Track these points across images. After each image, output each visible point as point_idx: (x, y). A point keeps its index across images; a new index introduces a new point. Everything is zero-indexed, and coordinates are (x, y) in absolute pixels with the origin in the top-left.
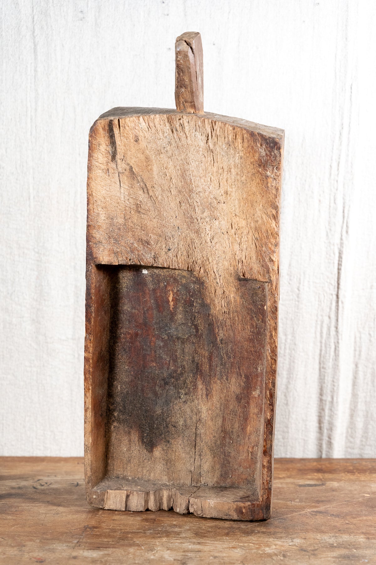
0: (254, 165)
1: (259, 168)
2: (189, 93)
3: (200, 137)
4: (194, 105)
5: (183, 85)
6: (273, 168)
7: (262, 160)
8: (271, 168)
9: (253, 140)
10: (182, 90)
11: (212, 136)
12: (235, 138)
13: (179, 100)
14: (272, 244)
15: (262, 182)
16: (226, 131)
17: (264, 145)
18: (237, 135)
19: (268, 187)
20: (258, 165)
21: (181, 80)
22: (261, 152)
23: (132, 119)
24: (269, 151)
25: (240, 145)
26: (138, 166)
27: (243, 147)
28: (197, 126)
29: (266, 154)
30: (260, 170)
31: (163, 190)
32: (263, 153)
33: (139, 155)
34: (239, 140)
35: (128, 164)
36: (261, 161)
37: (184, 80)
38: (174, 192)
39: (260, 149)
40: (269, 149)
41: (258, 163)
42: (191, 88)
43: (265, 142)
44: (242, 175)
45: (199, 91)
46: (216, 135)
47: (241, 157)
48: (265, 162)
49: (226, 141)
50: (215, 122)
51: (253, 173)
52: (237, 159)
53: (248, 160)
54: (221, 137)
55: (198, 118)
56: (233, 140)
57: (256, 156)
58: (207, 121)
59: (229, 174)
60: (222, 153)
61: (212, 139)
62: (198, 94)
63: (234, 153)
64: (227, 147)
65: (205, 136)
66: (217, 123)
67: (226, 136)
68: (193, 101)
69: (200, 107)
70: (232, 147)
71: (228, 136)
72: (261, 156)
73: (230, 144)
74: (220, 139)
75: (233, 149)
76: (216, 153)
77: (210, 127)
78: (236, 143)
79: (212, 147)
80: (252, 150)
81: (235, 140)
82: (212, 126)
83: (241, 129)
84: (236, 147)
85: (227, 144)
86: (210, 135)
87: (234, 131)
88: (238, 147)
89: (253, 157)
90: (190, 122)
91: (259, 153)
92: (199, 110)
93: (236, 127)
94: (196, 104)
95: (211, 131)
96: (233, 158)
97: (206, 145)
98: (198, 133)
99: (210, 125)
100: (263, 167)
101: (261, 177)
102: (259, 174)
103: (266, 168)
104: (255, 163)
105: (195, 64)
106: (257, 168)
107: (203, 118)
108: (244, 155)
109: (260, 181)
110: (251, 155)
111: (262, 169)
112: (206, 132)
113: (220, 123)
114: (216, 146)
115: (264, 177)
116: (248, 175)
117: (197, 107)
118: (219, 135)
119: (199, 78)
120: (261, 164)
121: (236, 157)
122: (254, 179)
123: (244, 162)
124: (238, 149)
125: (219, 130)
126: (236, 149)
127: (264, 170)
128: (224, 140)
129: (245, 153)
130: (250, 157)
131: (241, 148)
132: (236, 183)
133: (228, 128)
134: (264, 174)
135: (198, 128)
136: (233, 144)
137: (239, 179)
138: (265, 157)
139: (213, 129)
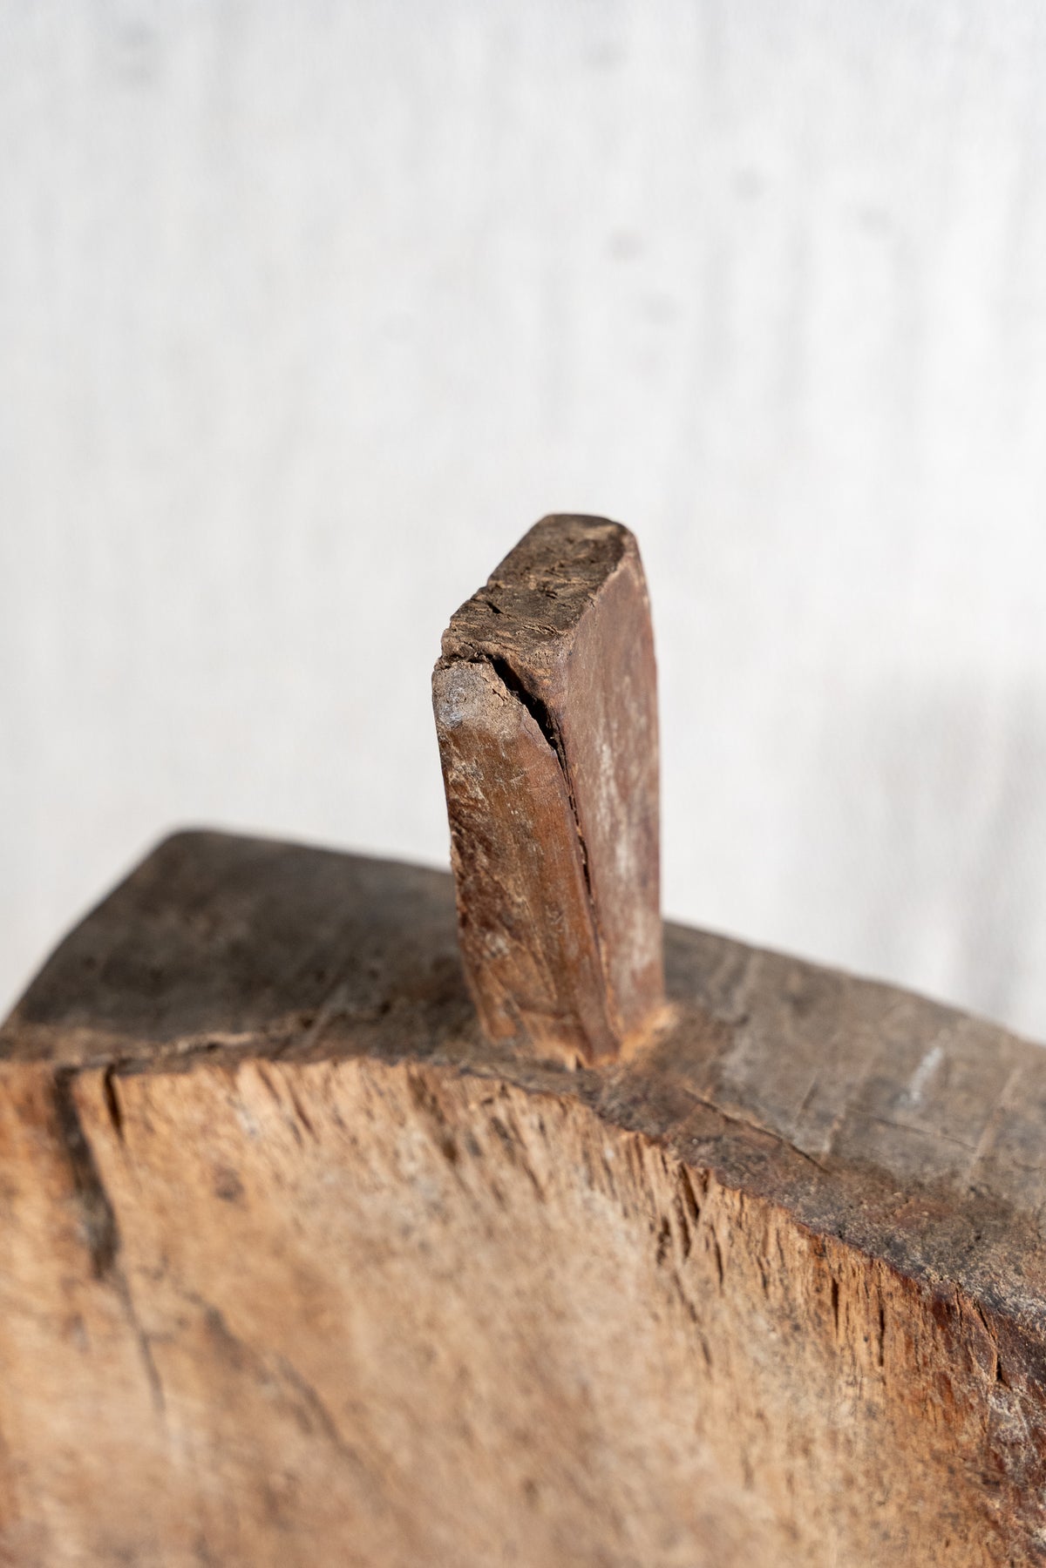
0: (951, 1471)
1: (991, 1496)
2: (538, 962)
3: (613, 1214)
4: (580, 1027)
5: (499, 916)
7: (1009, 1461)
9: (948, 1343)
10: (493, 941)
11: (687, 1241)
12: (828, 1302)
13: (485, 991)
16: (772, 1249)
17: (1023, 1378)
18: (843, 1288)
20: (979, 1480)
21: (481, 891)
22: (997, 1419)
23: (184, 1083)
25: (861, 1347)
26: (254, 1309)
27: (881, 1362)
28: (596, 1163)
29: (1035, 1432)
30: (996, 1504)
31: (419, 1427)
32: (1015, 1425)
33: (252, 1260)
34: (858, 1317)
35: (195, 1298)
36: (1001, 1466)
37: (500, 892)
38: (487, 1435)
39: (992, 1400)
42: (547, 940)
43: (1028, 1362)
44: (878, 1496)
45: (611, 937)
46: (712, 1248)
47: (869, 1410)
48: (1027, 1470)
49: (775, 1298)
50: (705, 1177)
51: (946, 1507)
52: (846, 1407)
53: (914, 1437)
54: (742, 1274)
55: (597, 1122)
56: (819, 1312)
57: (967, 1432)
58: (654, 1156)
59: (800, 1462)
60: (753, 1350)
61: (687, 1252)
62: (604, 959)
63: (825, 1375)
64: (778, 1329)
65: (645, 1226)
66: (715, 1189)
67: (775, 1277)
68: (566, 1008)
69: (626, 1017)
70: (814, 1343)
71: (782, 1276)
72: (998, 1439)
73: (803, 1326)
74: (736, 1278)
75: (818, 1352)
76: (718, 1330)
77: (671, 1194)
78: (834, 1329)
79: (693, 1296)
80: (941, 1394)
81: (832, 1311)
82: (683, 1196)
83: (866, 1260)
84: (838, 1352)
85: (778, 1314)
86: (675, 1230)
87: (825, 1265)
88: (847, 1353)
89: (950, 1429)
90: (550, 1128)
91: (987, 1420)
92: (614, 1045)
93: (834, 1245)
94: (592, 1024)
95: (681, 1218)
96: (821, 1395)
97: (654, 1265)
98: (601, 1200)
99: (674, 1188)
100: (1011, 1494)
101: (999, 1542)
102: (986, 1523)
103: (1031, 1502)
104: (960, 1464)
105: (573, 803)
106: (974, 1491)
107: (628, 1129)
108: (890, 1405)
109: (988, 1560)
110: (932, 1418)
111: (1007, 1506)
112: (649, 1209)
113: (732, 1199)
114: (718, 1303)
115: (1017, 1548)
116: (914, 1509)
117: (598, 1040)
118: (729, 1259)
119: (613, 851)
120: (998, 1476)
121: (837, 1395)
122: (954, 1537)
123: (892, 1439)
124: (850, 1362)
125: (731, 1236)
126: (838, 1360)
127: (1021, 1512)
128: (760, 1290)
129: (892, 1394)
130: (930, 1427)
131: (872, 1364)
132: (844, 1517)
133: (782, 1234)
134: (1016, 1532)
135: (602, 1172)
136: (818, 1329)
137: (862, 1508)
138: (1025, 1448)
139: (692, 1206)
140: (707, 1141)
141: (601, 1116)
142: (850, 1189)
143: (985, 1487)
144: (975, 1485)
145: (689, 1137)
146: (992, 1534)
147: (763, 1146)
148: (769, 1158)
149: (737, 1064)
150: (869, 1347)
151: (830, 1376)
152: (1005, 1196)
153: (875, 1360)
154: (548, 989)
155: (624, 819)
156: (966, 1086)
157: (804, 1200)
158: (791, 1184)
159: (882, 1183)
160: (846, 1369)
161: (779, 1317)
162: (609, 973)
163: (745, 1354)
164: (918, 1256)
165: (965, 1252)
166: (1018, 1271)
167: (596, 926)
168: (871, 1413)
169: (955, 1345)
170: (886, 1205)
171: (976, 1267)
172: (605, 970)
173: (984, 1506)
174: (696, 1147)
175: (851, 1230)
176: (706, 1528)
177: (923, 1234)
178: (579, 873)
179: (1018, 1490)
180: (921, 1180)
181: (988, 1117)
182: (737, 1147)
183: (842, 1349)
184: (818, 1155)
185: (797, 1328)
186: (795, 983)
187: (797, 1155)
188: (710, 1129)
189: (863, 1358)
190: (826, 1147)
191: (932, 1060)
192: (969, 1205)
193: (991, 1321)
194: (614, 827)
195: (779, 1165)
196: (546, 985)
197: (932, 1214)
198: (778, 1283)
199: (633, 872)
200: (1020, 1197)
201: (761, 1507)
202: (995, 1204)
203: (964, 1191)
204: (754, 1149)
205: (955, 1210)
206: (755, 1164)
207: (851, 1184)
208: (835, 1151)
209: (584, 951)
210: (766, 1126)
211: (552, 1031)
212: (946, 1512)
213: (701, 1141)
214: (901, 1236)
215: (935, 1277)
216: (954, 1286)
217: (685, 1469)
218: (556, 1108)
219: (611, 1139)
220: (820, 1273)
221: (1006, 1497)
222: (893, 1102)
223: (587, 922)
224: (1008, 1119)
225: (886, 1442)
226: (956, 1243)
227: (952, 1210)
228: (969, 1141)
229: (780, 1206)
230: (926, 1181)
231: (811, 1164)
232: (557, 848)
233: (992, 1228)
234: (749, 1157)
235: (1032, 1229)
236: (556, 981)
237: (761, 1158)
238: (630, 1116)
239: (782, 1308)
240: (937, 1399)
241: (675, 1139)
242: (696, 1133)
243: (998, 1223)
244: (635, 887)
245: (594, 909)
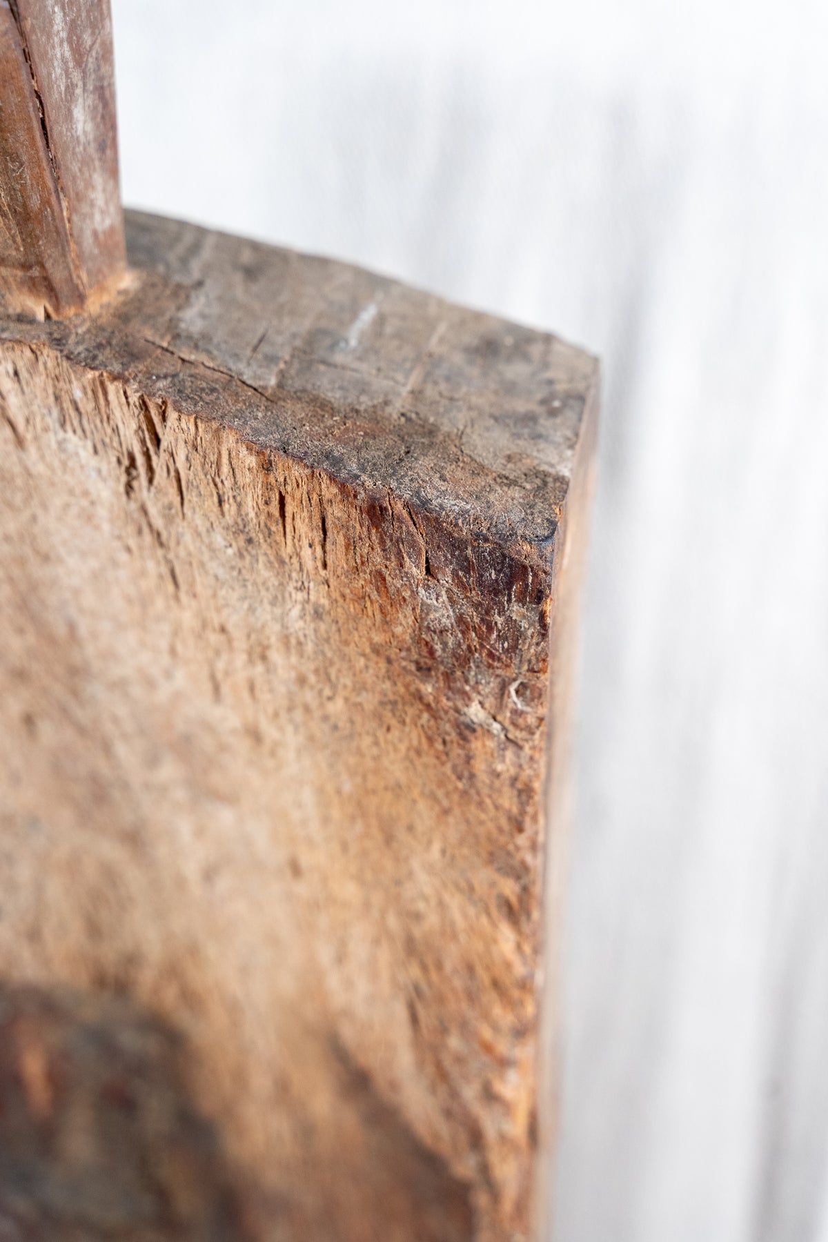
0: (389, 661)
1: (423, 682)
3: (85, 454)
4: (46, 279)
6: (503, 687)
7: (438, 647)
8: (489, 686)
9: (382, 542)
11: (150, 469)
12: (277, 513)
14: (496, 1028)
15: (439, 746)
16: (225, 469)
17: (448, 571)
18: (288, 499)
19: (472, 776)
20: (413, 667)
22: (426, 609)
24: (477, 606)
25: (306, 553)
27: (325, 566)
28: (67, 405)
29: (460, 619)
30: (428, 689)
32: (442, 614)
34: (304, 526)
36: (432, 652)
39: (422, 592)
40: (475, 595)
41: (416, 657)
42: (11, 192)
43: (453, 555)
44: (327, 692)
45: (72, 195)
46: (173, 473)
47: (316, 612)
48: (455, 655)
49: (229, 515)
50: (163, 408)
51: (385, 695)
52: (296, 612)
53: (356, 633)
54: (200, 494)
55: (65, 364)
56: (269, 524)
57: (401, 624)
58: (118, 392)
59: (259, 668)
60: (213, 567)
61: (151, 481)
62: (65, 214)
63: (276, 583)
64: (234, 544)
65: (114, 460)
66: (172, 415)
67: (228, 495)
68: (32, 259)
69: (89, 273)
70: (266, 554)
71: (235, 493)
72: (428, 628)
73: (255, 539)
74: (195, 499)
75: (270, 562)
76: (182, 553)
77: (134, 426)
78: (283, 539)
79: (158, 523)
80: (378, 590)
81: (280, 522)
82: (144, 427)
83: (308, 471)
84: (287, 560)
85: (234, 530)
86: (140, 460)
87: (272, 479)
88: (295, 560)
89: (387, 623)
90: (24, 374)
91: (418, 611)
92: (81, 298)
93: (279, 461)
94: (58, 275)
95: (145, 449)
96: (273, 603)
97: (124, 498)
98: (73, 440)
99: (136, 419)
100: (441, 678)
101: (432, 722)
102: (421, 707)
103: (458, 684)
104: (396, 654)
105: (27, 56)
106: (409, 678)
107: (92, 369)
108: (335, 605)
109: (424, 740)
110: (370, 613)
111: (438, 689)
112: (116, 444)
113: (188, 423)
114: (181, 527)
115: (448, 727)
116: (359, 699)
117: (63, 290)
118: (188, 481)
119: (70, 111)
120: (429, 662)
121: (289, 602)
122: (394, 722)
123: (337, 637)
124: (298, 568)
125: (187, 459)
126: (287, 568)
127: (450, 694)
128: (216, 509)
129: (336, 595)
130: (369, 622)
131: (316, 568)
132: (298, 715)
133: (233, 454)
134: (446, 712)
135: (72, 413)
136: (269, 541)
137: (314, 704)
138: (452, 634)
139: (153, 437)
140: (165, 377)
141: (68, 358)
142: (294, 414)
143: (418, 674)
144: (411, 672)
145: (149, 375)
146: (426, 716)
147: (216, 381)
148: (221, 391)
149: (192, 318)
150: (314, 553)
151: (281, 584)
152: (432, 420)
153: (319, 564)
154: (15, 242)
155: (80, 84)
156: (398, 335)
157: (254, 423)
158: (241, 411)
159: (323, 410)
160: (294, 575)
161: (234, 533)
162: (71, 229)
163: (207, 573)
164: (354, 467)
165: (396, 464)
166: (442, 478)
167: (57, 180)
168: (318, 615)
169: (388, 543)
170: (325, 427)
171: (406, 475)
172: (67, 225)
173: (418, 691)
174: (155, 382)
175: (294, 447)
176: (184, 746)
177: (359, 450)
178: (36, 125)
179: (447, 673)
180: (357, 407)
181: (418, 359)
182: (192, 382)
183: (291, 557)
184: (265, 388)
185: (250, 541)
186: (246, 257)
187: (246, 388)
188: (168, 368)
189: (309, 564)
190: (273, 381)
191: (368, 315)
192: (400, 428)
193: (419, 521)
194: (70, 88)
195: (229, 395)
196: (13, 237)
197: (366, 434)
198: (231, 500)
199: (91, 137)
200: (445, 421)
201: (228, 718)
202: (423, 427)
203: (395, 416)
204: (207, 383)
205: (387, 431)
206: (207, 394)
207: (293, 411)
208: (280, 385)
209: (46, 202)
210: (218, 366)
211: (22, 283)
212: (385, 700)
213: (158, 377)
214: (339, 451)
215: (369, 483)
216: (386, 490)
217: (163, 693)
218: (28, 353)
219: (78, 379)
220: (268, 487)
221: (437, 682)
222: (333, 347)
223: (47, 174)
224: (434, 361)
225: (332, 641)
226: (387, 456)
227: (384, 430)
228: (400, 377)
229: (231, 428)
230: (362, 408)
231: (259, 395)
232: (14, 99)
233: (420, 444)
234: (203, 390)
235: (456, 446)
236: (21, 233)
237: (213, 390)
238: (95, 358)
239: (236, 523)
240: (375, 595)
241: (136, 375)
242: (155, 371)
243: (426, 441)
244: (92, 149)
245: (53, 162)
